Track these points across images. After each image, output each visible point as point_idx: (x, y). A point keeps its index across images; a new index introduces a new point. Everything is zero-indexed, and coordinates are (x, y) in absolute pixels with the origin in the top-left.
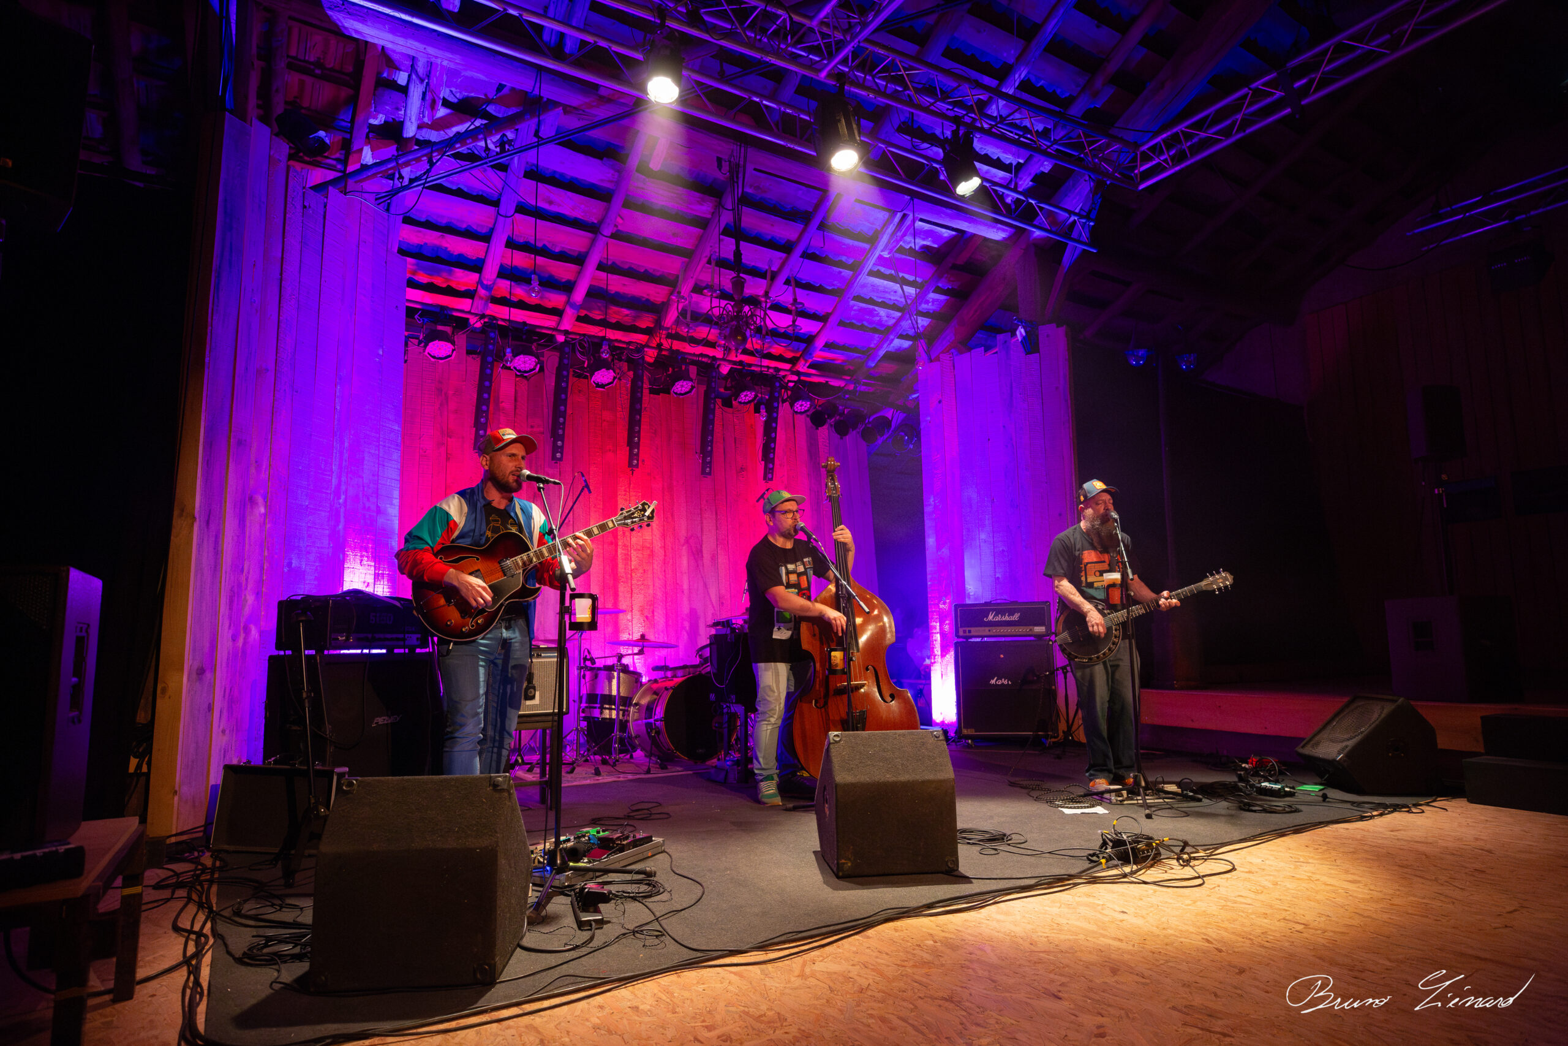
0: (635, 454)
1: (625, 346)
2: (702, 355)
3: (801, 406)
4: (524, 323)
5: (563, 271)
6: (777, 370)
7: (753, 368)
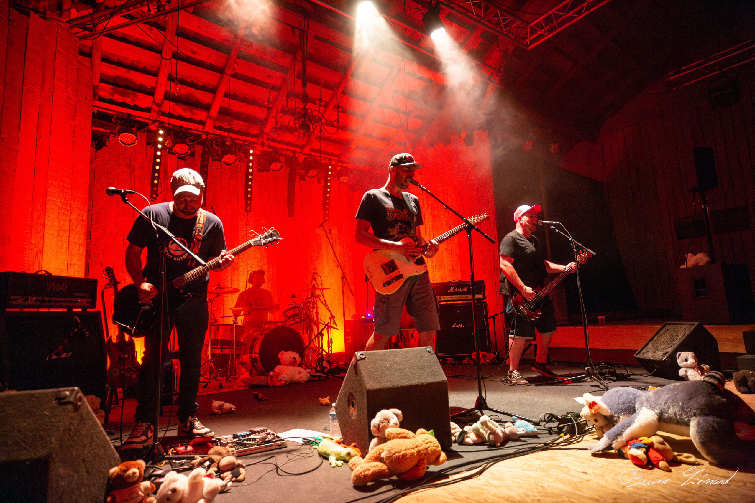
0: (249, 204)
3: (344, 179)
4: (182, 127)
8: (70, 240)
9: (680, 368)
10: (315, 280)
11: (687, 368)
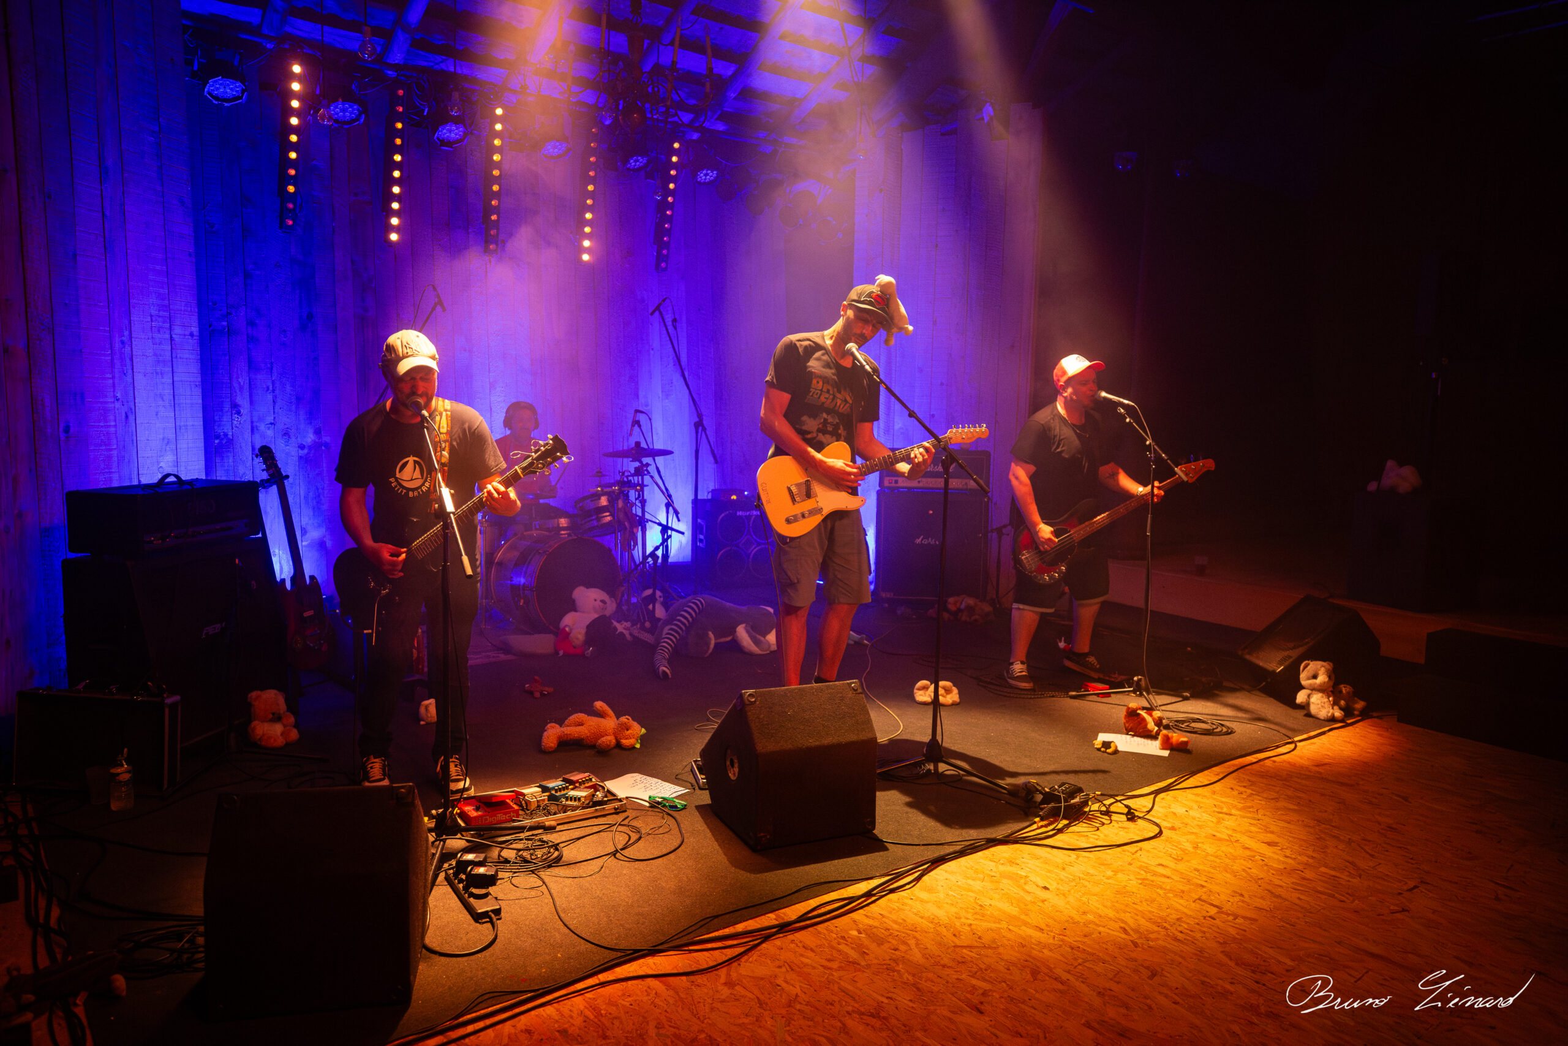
0: (493, 236)
3: (706, 175)
8: (175, 379)
9: (1302, 688)
10: (640, 426)
11: (1312, 690)
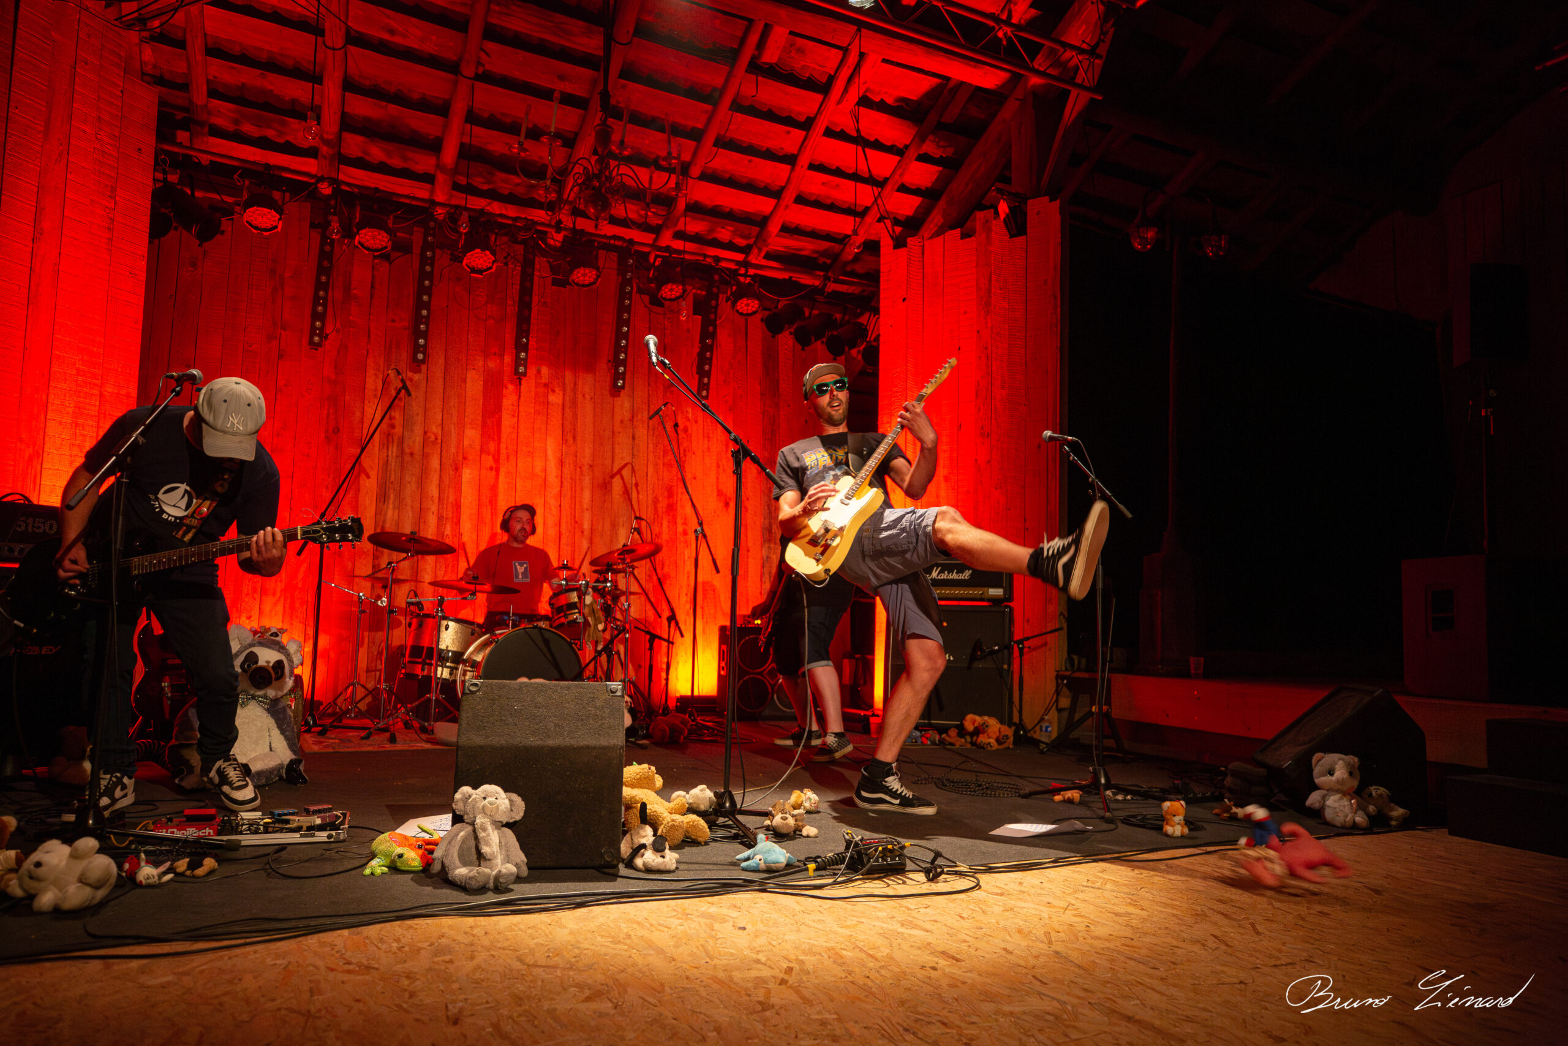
0: (522, 359)
1: (510, 222)
2: (615, 237)
3: (747, 305)
4: (377, 190)
5: (424, 124)
6: (717, 259)
7: (687, 257)
11: (1328, 790)
